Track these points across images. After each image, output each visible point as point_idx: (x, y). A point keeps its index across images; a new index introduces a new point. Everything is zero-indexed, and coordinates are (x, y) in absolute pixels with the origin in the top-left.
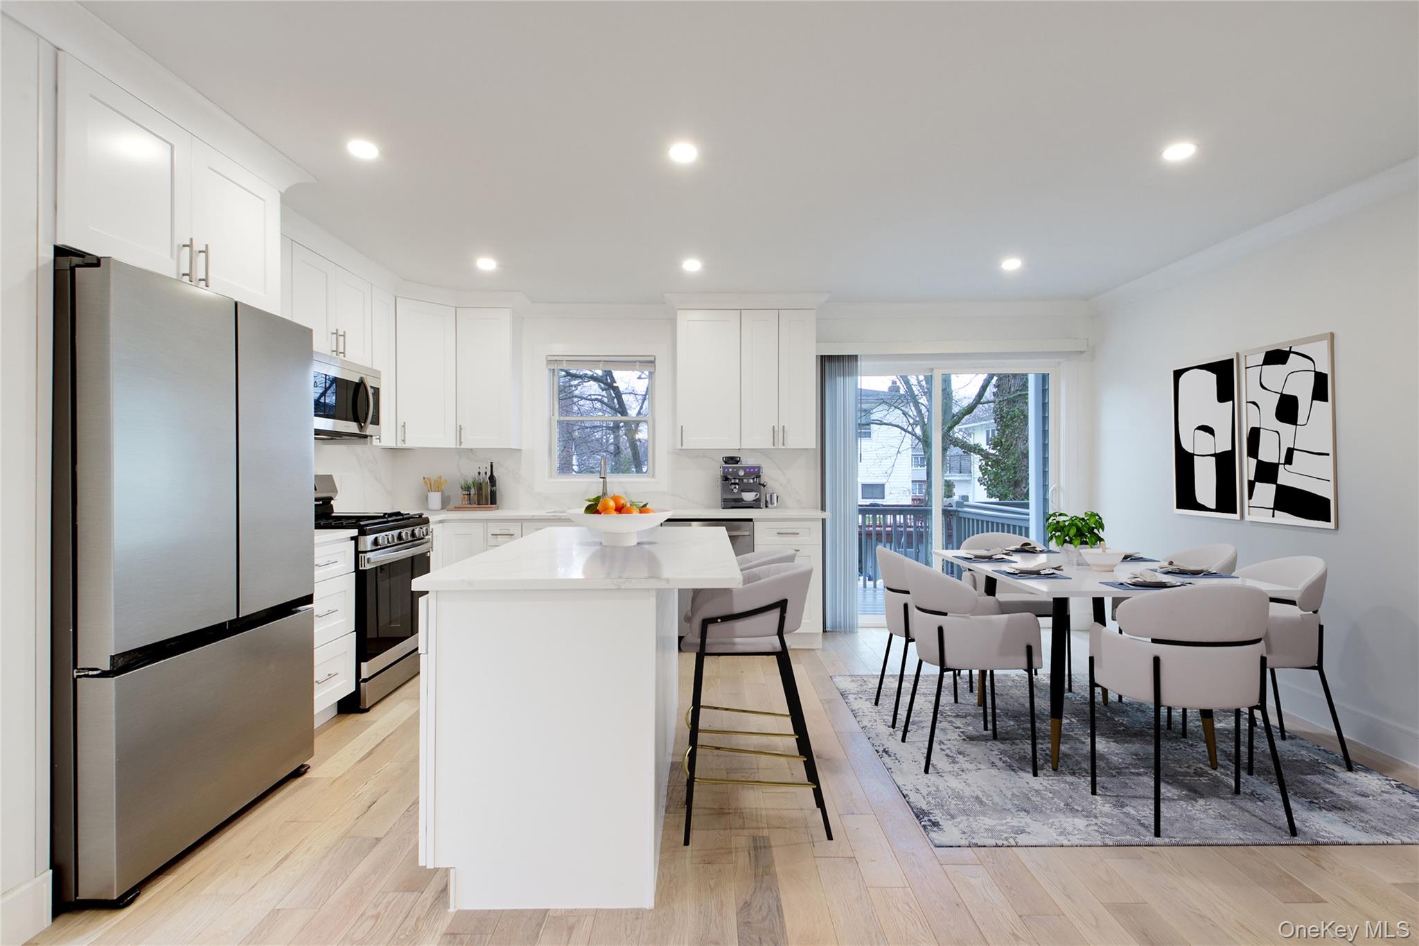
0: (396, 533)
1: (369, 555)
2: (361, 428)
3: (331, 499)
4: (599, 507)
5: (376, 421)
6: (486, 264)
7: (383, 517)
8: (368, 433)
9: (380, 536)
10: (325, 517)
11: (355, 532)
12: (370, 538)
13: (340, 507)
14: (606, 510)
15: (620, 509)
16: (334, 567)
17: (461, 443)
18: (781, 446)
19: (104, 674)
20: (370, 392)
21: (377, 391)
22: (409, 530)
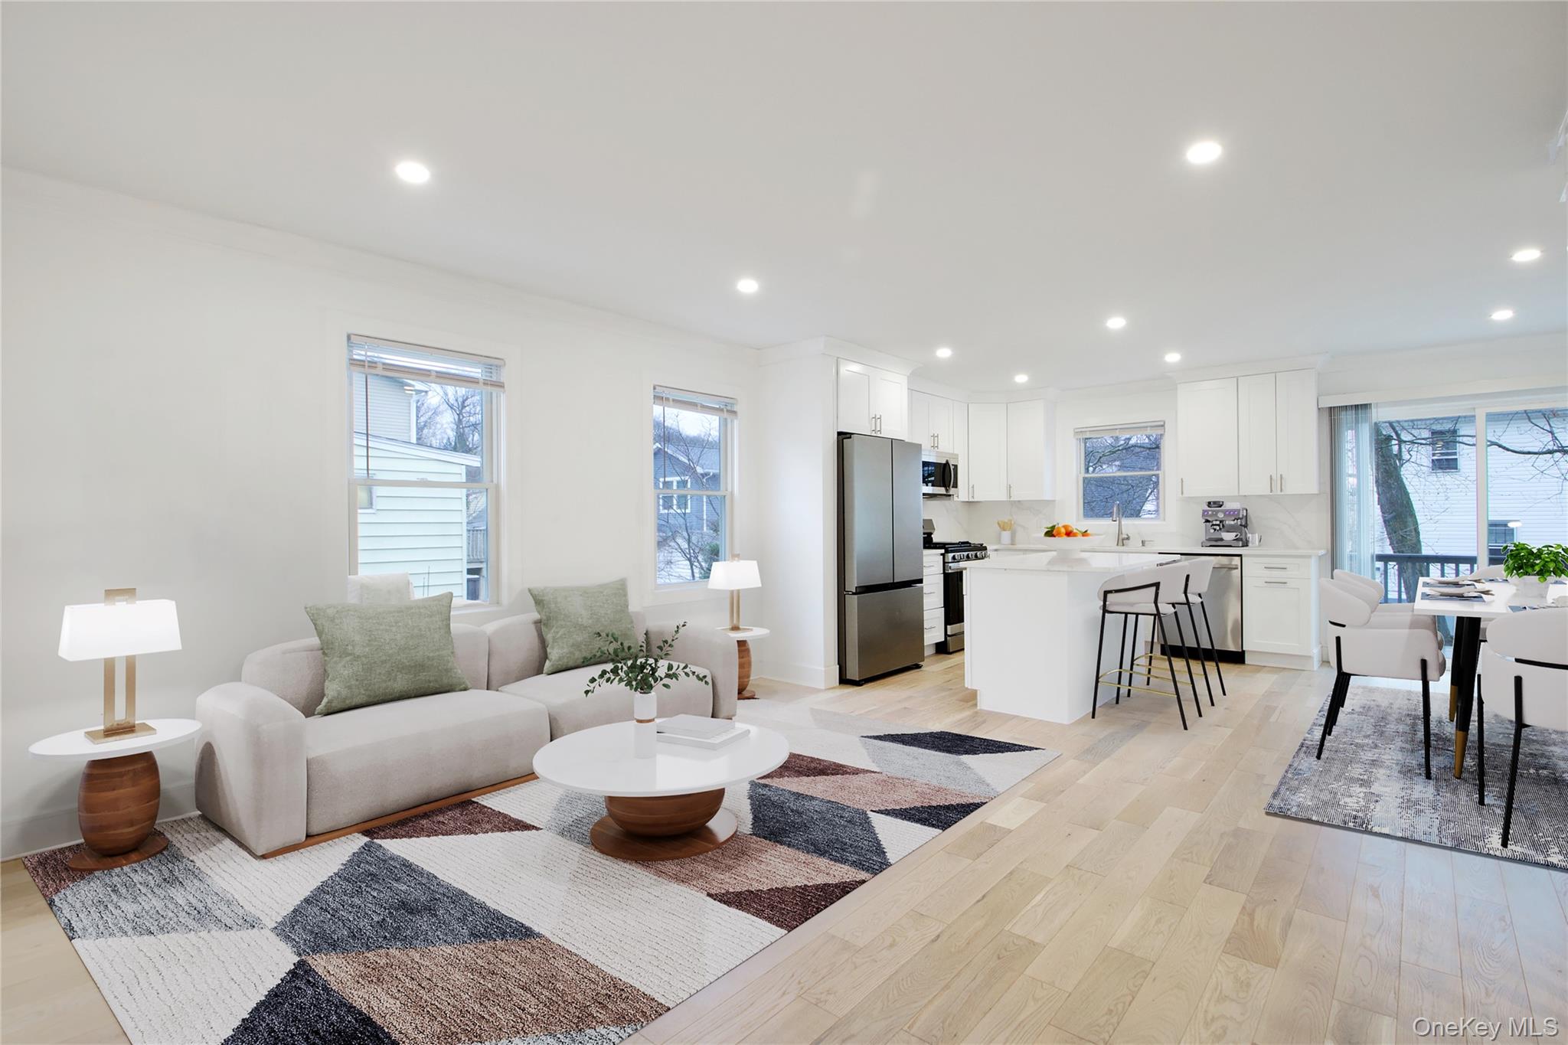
0: (966, 554)
1: (950, 565)
2: (947, 490)
3: (931, 534)
4: (1054, 532)
5: (955, 486)
6: (1021, 379)
7: (958, 544)
8: (951, 493)
9: (957, 554)
10: (928, 543)
11: (943, 551)
12: (951, 555)
13: (936, 538)
14: (1059, 534)
15: (1069, 534)
16: (933, 569)
17: (1010, 497)
18: (1279, 493)
19: (854, 594)
20: (952, 468)
21: (956, 467)
22: (974, 553)
